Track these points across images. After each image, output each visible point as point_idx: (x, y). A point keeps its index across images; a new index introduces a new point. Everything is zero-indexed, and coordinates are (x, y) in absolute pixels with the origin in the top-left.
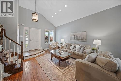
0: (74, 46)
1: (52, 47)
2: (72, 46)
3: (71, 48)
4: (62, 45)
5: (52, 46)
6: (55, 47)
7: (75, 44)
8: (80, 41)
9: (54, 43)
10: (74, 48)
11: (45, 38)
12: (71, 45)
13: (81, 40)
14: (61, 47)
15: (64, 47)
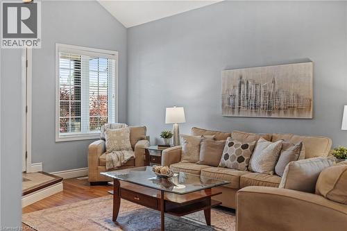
0: (245, 147)
1: (107, 157)
2: (231, 144)
3: (227, 157)
4: (171, 141)
5: (105, 151)
6: (128, 155)
7: (252, 136)
8: (282, 115)
9: (118, 133)
10: (241, 159)
11: (58, 101)
12: (228, 141)
13: (285, 110)
14: (169, 154)
15: (185, 157)
